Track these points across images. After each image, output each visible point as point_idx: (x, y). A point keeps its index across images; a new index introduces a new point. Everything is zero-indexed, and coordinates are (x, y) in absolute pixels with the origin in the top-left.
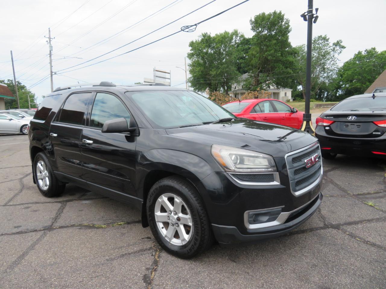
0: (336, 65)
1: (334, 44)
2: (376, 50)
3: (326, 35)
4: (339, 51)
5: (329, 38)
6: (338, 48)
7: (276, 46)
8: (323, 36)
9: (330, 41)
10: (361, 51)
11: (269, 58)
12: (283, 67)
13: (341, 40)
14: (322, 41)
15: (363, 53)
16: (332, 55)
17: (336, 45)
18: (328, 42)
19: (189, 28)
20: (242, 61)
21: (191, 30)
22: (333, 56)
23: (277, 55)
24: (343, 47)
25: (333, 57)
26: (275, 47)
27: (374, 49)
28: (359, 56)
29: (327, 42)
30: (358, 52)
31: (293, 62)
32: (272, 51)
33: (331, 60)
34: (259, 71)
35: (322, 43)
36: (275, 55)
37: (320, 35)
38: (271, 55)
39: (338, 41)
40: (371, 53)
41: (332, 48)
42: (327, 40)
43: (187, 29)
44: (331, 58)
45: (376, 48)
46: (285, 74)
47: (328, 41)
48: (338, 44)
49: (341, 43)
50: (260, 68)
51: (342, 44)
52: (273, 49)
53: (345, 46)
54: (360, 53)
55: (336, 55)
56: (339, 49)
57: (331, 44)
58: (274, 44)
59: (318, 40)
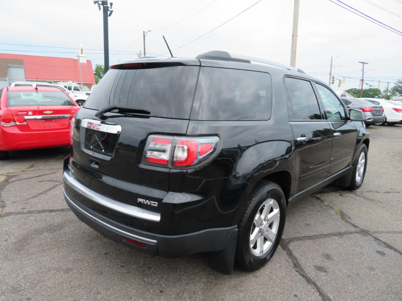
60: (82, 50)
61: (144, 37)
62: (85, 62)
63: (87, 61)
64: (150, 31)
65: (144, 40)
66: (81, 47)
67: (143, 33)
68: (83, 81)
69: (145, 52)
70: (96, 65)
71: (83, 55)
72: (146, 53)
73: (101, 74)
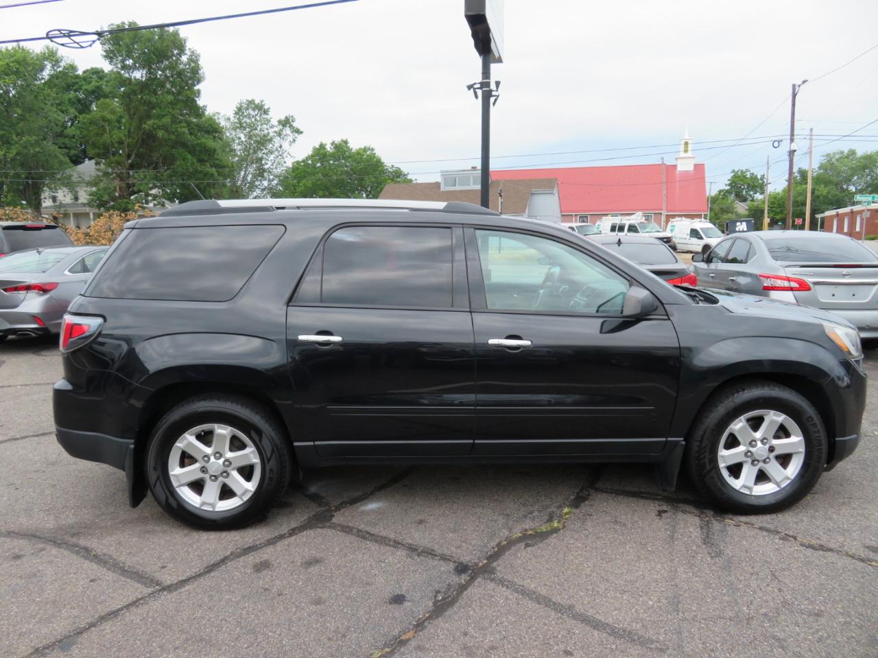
0: (284, 165)
1: (280, 122)
2: (348, 145)
3: (262, 102)
4: (291, 139)
5: (269, 108)
6: (287, 131)
7: (173, 109)
8: (256, 102)
9: (271, 114)
10: (324, 142)
11: (160, 134)
12: (195, 161)
13: (292, 116)
14: (256, 113)
15: (329, 148)
16: (277, 145)
17: (284, 126)
18: (268, 117)
19: (72, 38)
20: (74, 133)
21: (78, 43)
22: (281, 147)
23: (179, 129)
24: (298, 132)
25: (279, 149)
26: (171, 110)
27: (346, 142)
28: (322, 151)
29: (265, 116)
30: (319, 144)
31: (215, 150)
32: (167, 120)
33: (276, 153)
34: (130, 161)
35: (256, 115)
36: (174, 130)
37: (250, 99)
38: (165, 128)
39: (286, 117)
40: (341, 149)
41: (276, 129)
42: (266, 112)
43: (67, 38)
44: (277, 150)
45: (349, 141)
46: (201, 176)
47: (268, 114)
48: (286, 122)
49: (293, 121)
50: (133, 156)
51: (295, 124)
52: (167, 115)
53: (301, 130)
54: (322, 146)
55: (286, 145)
56: (291, 134)
57: (274, 122)
58: (170, 103)
59: (247, 109)
60: (686, 144)
61: (794, 96)
62: (691, 168)
63: (696, 166)
64: (804, 82)
65: (794, 105)
66: (686, 137)
67: (791, 88)
68: (668, 211)
69: (792, 135)
70: (733, 171)
71: (689, 154)
72: (795, 137)
73: (743, 189)
